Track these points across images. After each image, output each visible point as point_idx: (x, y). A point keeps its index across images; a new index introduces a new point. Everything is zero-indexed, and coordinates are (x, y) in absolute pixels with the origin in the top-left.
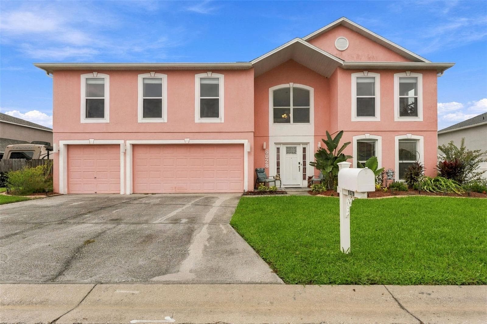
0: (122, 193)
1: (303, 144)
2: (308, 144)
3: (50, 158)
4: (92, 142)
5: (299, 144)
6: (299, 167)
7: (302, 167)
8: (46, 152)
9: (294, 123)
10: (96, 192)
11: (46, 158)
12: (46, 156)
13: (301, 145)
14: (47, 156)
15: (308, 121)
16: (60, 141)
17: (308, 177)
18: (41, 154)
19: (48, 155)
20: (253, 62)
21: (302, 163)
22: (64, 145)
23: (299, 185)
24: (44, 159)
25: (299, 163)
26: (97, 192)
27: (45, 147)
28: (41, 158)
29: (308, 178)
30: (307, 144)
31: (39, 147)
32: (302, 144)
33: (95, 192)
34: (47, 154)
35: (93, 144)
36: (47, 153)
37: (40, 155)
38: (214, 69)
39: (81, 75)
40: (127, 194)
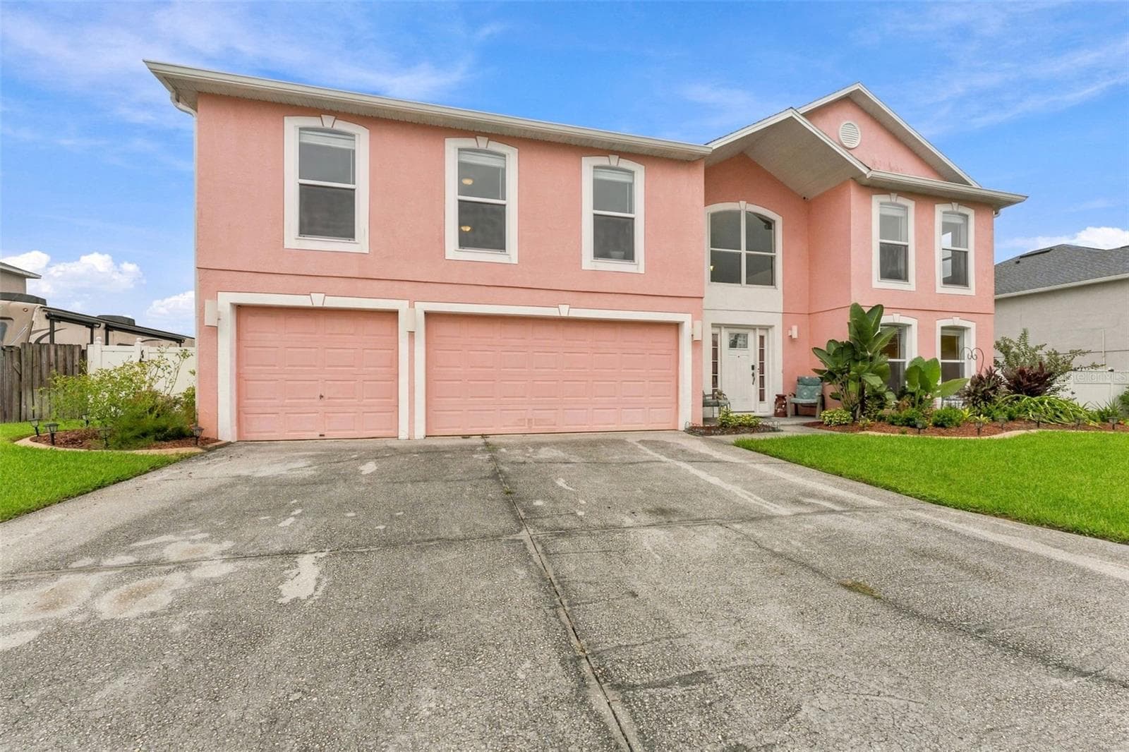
0: (403, 435)
1: (762, 328)
2: (770, 331)
3: (56, 342)
4: (317, 300)
5: (753, 328)
6: (753, 375)
7: (758, 376)
8: (46, 324)
9: (748, 285)
10: (323, 435)
11: (46, 340)
12: (47, 334)
13: (758, 330)
14: (49, 336)
15: (771, 282)
16: (219, 293)
17: (777, 395)
18: (33, 330)
19: (52, 332)
20: (715, 146)
21: (758, 366)
22: (231, 304)
23: (753, 412)
24: (41, 342)
25: (753, 368)
26: (325, 433)
27: (44, 311)
28: (33, 339)
29: (776, 397)
30: (767, 328)
31: (25, 310)
32: (760, 329)
33: (321, 435)
34: (48, 331)
35: (321, 305)
36: (49, 327)
37: (30, 333)
38: (624, 149)
39: (286, 118)
40: (416, 438)
